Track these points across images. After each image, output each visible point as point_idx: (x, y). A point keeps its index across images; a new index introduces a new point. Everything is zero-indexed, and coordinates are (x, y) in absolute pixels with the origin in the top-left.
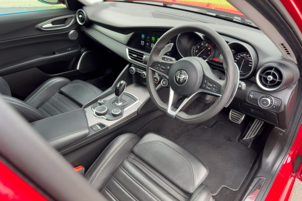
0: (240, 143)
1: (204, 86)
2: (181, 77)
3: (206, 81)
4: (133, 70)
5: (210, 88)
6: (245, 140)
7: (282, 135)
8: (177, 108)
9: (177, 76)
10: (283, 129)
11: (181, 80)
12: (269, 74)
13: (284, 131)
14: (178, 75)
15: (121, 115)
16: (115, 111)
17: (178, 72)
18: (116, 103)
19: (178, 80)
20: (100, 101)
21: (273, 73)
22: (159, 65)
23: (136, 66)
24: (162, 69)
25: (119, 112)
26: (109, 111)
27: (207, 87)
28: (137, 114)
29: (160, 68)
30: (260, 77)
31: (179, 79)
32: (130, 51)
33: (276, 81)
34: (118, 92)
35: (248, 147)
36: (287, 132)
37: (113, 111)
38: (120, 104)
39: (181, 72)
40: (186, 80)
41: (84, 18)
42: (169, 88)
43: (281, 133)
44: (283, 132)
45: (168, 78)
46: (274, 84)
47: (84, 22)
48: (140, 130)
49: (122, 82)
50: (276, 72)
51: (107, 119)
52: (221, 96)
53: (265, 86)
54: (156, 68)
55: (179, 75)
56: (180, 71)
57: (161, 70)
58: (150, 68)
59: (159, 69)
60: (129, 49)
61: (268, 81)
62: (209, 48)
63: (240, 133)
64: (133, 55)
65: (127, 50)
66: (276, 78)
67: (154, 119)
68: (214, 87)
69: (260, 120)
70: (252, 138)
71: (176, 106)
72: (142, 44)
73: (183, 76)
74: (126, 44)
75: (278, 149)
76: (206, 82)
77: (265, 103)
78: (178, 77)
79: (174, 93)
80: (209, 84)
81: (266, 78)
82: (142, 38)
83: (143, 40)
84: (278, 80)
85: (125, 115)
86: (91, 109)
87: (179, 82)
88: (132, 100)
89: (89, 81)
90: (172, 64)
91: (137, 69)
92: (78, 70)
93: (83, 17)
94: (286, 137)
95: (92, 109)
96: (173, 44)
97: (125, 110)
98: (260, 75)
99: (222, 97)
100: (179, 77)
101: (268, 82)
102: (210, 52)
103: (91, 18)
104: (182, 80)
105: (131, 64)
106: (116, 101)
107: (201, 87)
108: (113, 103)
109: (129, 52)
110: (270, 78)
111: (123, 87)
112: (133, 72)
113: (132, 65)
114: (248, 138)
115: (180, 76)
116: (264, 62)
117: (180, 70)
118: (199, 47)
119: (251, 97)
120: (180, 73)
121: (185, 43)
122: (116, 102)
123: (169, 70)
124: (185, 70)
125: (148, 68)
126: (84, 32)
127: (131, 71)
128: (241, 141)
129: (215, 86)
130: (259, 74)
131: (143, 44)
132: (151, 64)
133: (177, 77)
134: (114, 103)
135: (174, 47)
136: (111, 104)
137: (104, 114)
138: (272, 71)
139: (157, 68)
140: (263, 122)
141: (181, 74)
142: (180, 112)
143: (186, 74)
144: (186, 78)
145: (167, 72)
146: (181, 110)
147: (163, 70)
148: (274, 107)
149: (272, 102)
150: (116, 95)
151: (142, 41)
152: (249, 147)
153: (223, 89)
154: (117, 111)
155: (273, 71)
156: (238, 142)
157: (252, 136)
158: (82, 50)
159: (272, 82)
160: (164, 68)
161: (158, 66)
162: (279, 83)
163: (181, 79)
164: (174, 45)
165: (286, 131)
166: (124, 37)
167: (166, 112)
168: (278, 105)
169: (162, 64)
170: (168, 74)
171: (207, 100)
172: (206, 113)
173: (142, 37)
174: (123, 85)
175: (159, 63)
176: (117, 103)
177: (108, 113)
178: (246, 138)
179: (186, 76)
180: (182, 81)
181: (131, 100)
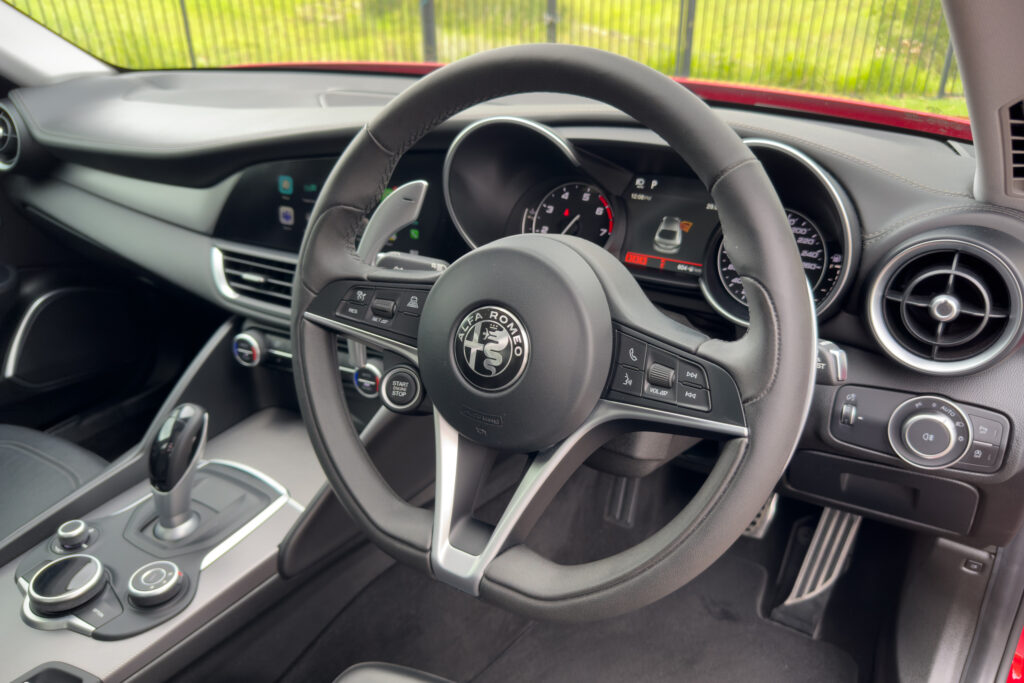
0: (776, 624)
1: (629, 382)
2: (489, 346)
3: (631, 352)
4: (249, 347)
5: (664, 393)
6: (794, 606)
7: (972, 576)
8: (490, 528)
9: (467, 343)
10: (980, 547)
11: (495, 360)
12: (938, 286)
13: (983, 555)
14: (470, 338)
15: (180, 593)
16: (146, 580)
17: (468, 319)
18: (160, 529)
19: (472, 364)
20: (65, 530)
21: (957, 278)
22: (361, 295)
23: (265, 328)
24: (379, 313)
25: (168, 579)
26: (115, 581)
27: (647, 385)
28: (276, 576)
29: (370, 312)
30: (891, 311)
31: (481, 356)
32: (233, 263)
33: (982, 318)
34: (162, 471)
35: (811, 635)
36: (999, 559)
37: (137, 584)
38: (183, 529)
39: (486, 314)
40: (518, 361)
41: (15, 140)
42: (432, 413)
43: (966, 565)
44: (978, 560)
45: (415, 358)
46: (969, 336)
47: (16, 159)
48: (306, 651)
49: (189, 411)
50: (971, 275)
51: (96, 636)
52: (745, 431)
53: (924, 350)
54: (345, 311)
55: (476, 336)
56: (481, 312)
57: (375, 319)
58: (308, 314)
59: (361, 314)
60: (226, 253)
61: (937, 322)
62: (599, 211)
63: (765, 576)
64: (247, 276)
65: (217, 258)
66: (981, 306)
67: (378, 578)
68: (691, 385)
69: (844, 510)
70: (821, 595)
71: (478, 515)
72: (283, 221)
73: (503, 340)
74: (211, 231)
75: (960, 637)
76: (634, 358)
77: (931, 438)
78: (474, 346)
79: (462, 441)
80: (655, 369)
81: (927, 311)
82: (281, 195)
83: (286, 204)
84: (988, 314)
85: (205, 595)
86: (16, 580)
87: (479, 375)
88: (252, 499)
89: (73, 424)
90: (431, 283)
91: (270, 337)
92: (9, 380)
93: (9, 135)
94: (992, 581)
95: (21, 580)
96: (425, 183)
97: (209, 559)
98: (883, 296)
99: (751, 437)
100: (480, 347)
101: (940, 328)
102: (606, 227)
103: (45, 136)
104: (498, 363)
105: (239, 322)
106: (163, 516)
107: (609, 393)
108: (143, 529)
109: (228, 264)
110: (945, 308)
111: (191, 437)
112: (251, 358)
113: (248, 324)
114: (807, 596)
115: (483, 341)
116: (895, 232)
117: (480, 305)
118: (551, 209)
119: (848, 417)
120: (478, 326)
121: (486, 186)
122: (163, 525)
123: (416, 315)
124: (507, 301)
125: (299, 317)
126: (25, 205)
127: (241, 354)
128: (777, 613)
129: (693, 375)
130: (880, 294)
131: (291, 222)
132: (313, 295)
133: (468, 350)
134: (149, 532)
135: (434, 197)
136: (132, 534)
137: (81, 607)
138: (953, 271)
139: (351, 310)
140: (858, 520)
141: (485, 327)
142: (512, 553)
143: (516, 326)
144: (521, 345)
145: (408, 327)
146: (511, 543)
147: (385, 321)
148: (978, 454)
149: (963, 431)
150: (154, 483)
151: (284, 210)
152: (816, 635)
153: (748, 392)
154: (159, 575)
155: (957, 269)
156: (767, 620)
157: (820, 588)
158: (28, 289)
159: (963, 323)
160: (389, 305)
161: (355, 303)
162: (996, 329)
163: (489, 354)
164: (429, 190)
165: (990, 554)
166: (197, 203)
167: (424, 560)
168: (998, 443)
169: (375, 285)
170: (412, 340)
171: (640, 460)
172: (666, 552)
173: (282, 191)
174: (189, 428)
175: (356, 282)
176: (169, 525)
177: (106, 595)
178: (800, 594)
179: (519, 333)
180: (498, 368)
181: (242, 499)
